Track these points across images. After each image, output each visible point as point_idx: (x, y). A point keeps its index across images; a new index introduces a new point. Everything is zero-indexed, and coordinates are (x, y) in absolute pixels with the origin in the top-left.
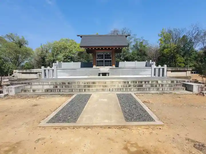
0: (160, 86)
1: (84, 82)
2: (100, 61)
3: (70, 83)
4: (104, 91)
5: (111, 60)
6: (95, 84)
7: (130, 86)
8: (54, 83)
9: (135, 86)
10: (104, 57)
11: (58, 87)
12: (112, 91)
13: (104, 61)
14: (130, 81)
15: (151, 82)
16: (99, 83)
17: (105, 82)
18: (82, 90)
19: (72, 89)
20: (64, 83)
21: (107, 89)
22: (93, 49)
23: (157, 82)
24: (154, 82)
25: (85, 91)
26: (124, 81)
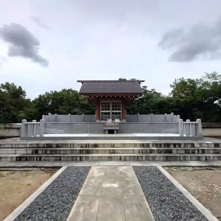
0: (200, 153)
1: (81, 144)
2: (105, 113)
3: (60, 145)
4: (111, 160)
5: (120, 113)
6: (98, 147)
7: (152, 151)
8: (34, 146)
9: (160, 153)
10: (111, 108)
11: (40, 152)
12: (125, 160)
13: (111, 114)
14: (151, 144)
15: (184, 145)
16: (104, 145)
17: (114, 144)
18: (76, 158)
19: (60, 157)
20: (51, 145)
21: (116, 158)
22: (97, 97)
23: (192, 145)
24: (188, 146)
25: (80, 160)
26: (141, 144)
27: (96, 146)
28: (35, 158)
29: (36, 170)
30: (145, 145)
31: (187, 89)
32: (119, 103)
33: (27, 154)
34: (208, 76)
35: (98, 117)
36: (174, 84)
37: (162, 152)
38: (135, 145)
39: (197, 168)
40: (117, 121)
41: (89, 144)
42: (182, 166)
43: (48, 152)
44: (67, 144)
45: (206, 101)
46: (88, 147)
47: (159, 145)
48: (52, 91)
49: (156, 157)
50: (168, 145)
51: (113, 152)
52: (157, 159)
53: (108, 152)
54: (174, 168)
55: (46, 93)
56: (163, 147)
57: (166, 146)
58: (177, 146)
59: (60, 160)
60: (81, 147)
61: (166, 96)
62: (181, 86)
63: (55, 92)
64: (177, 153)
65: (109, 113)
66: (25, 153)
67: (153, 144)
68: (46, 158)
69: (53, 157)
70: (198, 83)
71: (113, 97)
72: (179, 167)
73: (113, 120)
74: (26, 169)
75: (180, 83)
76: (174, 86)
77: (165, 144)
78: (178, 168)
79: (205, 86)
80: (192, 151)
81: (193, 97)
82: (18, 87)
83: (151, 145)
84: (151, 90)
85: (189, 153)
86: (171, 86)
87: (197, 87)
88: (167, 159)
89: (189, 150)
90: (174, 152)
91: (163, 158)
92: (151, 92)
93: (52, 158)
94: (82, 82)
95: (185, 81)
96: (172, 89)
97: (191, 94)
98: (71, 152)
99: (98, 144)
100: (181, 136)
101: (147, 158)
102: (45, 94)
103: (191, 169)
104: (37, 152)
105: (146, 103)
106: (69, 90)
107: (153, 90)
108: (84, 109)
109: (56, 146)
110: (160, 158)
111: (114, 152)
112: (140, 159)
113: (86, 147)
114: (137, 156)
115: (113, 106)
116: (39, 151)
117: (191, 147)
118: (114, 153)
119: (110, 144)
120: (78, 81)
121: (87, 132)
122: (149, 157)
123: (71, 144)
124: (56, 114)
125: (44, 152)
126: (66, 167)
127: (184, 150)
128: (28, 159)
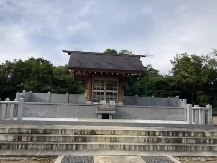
0: (212, 143)
2: (98, 93)
3: (48, 131)
4: (113, 149)
5: (116, 93)
6: (96, 134)
9: (169, 142)
10: (105, 87)
12: (130, 150)
13: (105, 94)
14: (157, 131)
15: (194, 133)
17: (114, 131)
18: (71, 146)
19: (52, 145)
20: (37, 130)
21: (119, 147)
22: (90, 72)
23: (203, 134)
24: (198, 135)
25: (77, 149)
26: (146, 131)
27: (93, 132)
28: (20, 147)
29: (26, 160)
30: (151, 133)
31: (190, 67)
32: (115, 82)
33: (7, 141)
34: (215, 53)
35: (89, 97)
36: (174, 59)
37: (171, 141)
38: (139, 133)
39: (210, 159)
40: (112, 103)
41: (84, 130)
42: (194, 157)
43: (35, 139)
44: (57, 130)
45: (212, 83)
46: (83, 133)
47: (166, 133)
48: (16, 60)
49: (165, 146)
50: (177, 133)
51: (114, 140)
52: (166, 148)
53: (109, 140)
54: (186, 158)
55: (7, 61)
56: (170, 136)
57: (174, 135)
58: (186, 135)
59: (52, 148)
60: (75, 134)
61: (165, 75)
62: (184, 63)
63: (20, 61)
64: (187, 143)
65: (102, 93)
66: (6, 140)
67: (159, 132)
68: (35, 147)
69: (43, 145)
70: (203, 60)
71: (109, 74)
72: (191, 157)
73: (108, 102)
74: (13, 158)
75: (182, 59)
76: (175, 62)
77: (173, 132)
78: (189, 158)
79: (212, 65)
80: (203, 141)
81: (198, 77)
83: (157, 134)
84: (146, 66)
85: (200, 143)
86: (172, 62)
87: (202, 65)
88: (177, 149)
89: (200, 139)
90: (183, 141)
91: (172, 148)
92: (146, 68)
93: (41, 147)
94: (71, 53)
95: (189, 57)
96: (172, 66)
97: (195, 73)
98: (64, 140)
99: (96, 130)
100: (189, 123)
101: (155, 147)
102: (5, 63)
103: (204, 159)
104: (20, 139)
105: (140, 82)
106: (38, 59)
107: (149, 66)
108: (58, 87)
109: (43, 132)
110: (169, 147)
112: (147, 148)
113: (81, 134)
114: (144, 145)
115: (108, 85)
116: (23, 137)
117: (202, 136)
118: (116, 141)
119: (110, 130)
120: (64, 51)
121: (74, 116)
122: (156, 146)
123: (62, 130)
124: (31, 92)
125: (29, 139)
126: (63, 157)
127: (194, 139)
128: (11, 148)
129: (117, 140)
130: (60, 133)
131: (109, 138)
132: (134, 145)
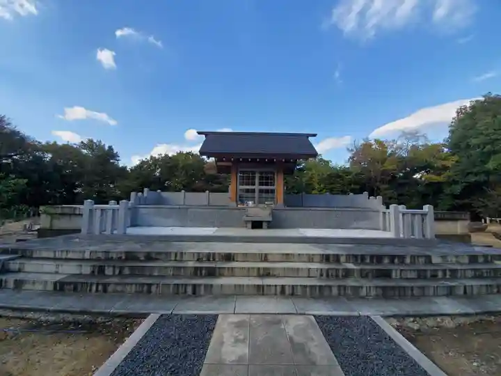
0: (448, 277)
1: (199, 253)
2: (248, 191)
3: (154, 256)
4: (262, 293)
6: (234, 261)
7: (348, 273)
8: (100, 255)
9: (367, 277)
10: (257, 181)
11: (109, 271)
12: (293, 295)
13: (257, 191)
14: (342, 255)
15: (411, 258)
16: (246, 257)
17: (266, 255)
18: (184, 288)
19: (150, 285)
20: (135, 254)
21: (273, 288)
23: (428, 260)
24: (418, 260)
25: (194, 293)
26: (323, 255)
27: (229, 257)
28: (94, 288)
30: (331, 259)
33: (80, 275)
35: (233, 198)
36: (352, 146)
37: (370, 275)
38: (310, 259)
41: (214, 254)
43: (127, 271)
44: (168, 254)
46: (211, 259)
47: (359, 259)
49: (361, 287)
50: (379, 258)
51: (265, 274)
52: (363, 292)
53: (255, 274)
54: (411, 319)
55: (152, 157)
56: (368, 264)
57: (375, 261)
58: (396, 261)
59: (149, 292)
60: (199, 260)
61: (339, 166)
63: (166, 156)
64: (402, 279)
65: (253, 191)
66: (78, 272)
67: (347, 255)
68: (119, 288)
69: (134, 286)
70: (388, 145)
71: (262, 161)
73: (261, 203)
77: (372, 257)
78: (418, 320)
80: (432, 274)
82: (107, 148)
83: (343, 259)
85: (426, 278)
86: (348, 149)
87: (387, 152)
88: (386, 294)
89: (425, 271)
90: (394, 275)
91: (376, 291)
93: (131, 288)
94: (206, 134)
95: (370, 142)
98: (175, 273)
99: (234, 254)
100: (394, 236)
101: (342, 288)
104: (101, 270)
109: (145, 257)
110: (370, 290)
111: (267, 273)
112: (326, 293)
113: (208, 261)
114: (320, 286)
115: (261, 178)
116: (106, 268)
117: (426, 264)
118: (268, 276)
119: (259, 254)
120: (200, 133)
122: (345, 287)
123: (176, 254)
124: (159, 191)
125: (117, 272)
126: (157, 316)
127: (414, 270)
128: (79, 289)
129: (269, 273)
130: (173, 258)
131: (256, 270)
132: (301, 286)
